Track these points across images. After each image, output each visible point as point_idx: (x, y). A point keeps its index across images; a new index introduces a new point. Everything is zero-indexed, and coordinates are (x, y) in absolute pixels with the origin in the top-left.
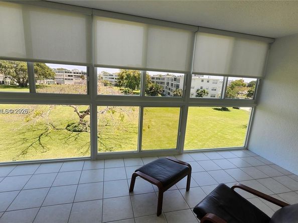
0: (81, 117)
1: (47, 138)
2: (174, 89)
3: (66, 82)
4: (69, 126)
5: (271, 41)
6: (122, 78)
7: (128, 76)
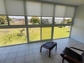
0: (21, 32)
1: (12, 39)
2: (47, 22)
3: (16, 22)
4: (18, 35)
5: (76, 7)
6: (32, 20)
7: (34, 19)
